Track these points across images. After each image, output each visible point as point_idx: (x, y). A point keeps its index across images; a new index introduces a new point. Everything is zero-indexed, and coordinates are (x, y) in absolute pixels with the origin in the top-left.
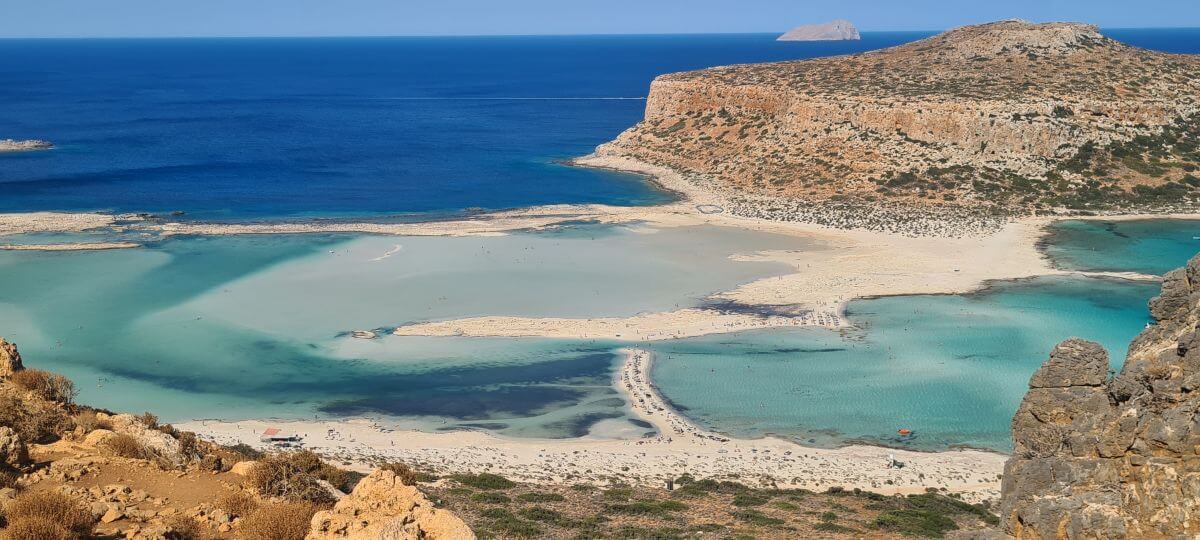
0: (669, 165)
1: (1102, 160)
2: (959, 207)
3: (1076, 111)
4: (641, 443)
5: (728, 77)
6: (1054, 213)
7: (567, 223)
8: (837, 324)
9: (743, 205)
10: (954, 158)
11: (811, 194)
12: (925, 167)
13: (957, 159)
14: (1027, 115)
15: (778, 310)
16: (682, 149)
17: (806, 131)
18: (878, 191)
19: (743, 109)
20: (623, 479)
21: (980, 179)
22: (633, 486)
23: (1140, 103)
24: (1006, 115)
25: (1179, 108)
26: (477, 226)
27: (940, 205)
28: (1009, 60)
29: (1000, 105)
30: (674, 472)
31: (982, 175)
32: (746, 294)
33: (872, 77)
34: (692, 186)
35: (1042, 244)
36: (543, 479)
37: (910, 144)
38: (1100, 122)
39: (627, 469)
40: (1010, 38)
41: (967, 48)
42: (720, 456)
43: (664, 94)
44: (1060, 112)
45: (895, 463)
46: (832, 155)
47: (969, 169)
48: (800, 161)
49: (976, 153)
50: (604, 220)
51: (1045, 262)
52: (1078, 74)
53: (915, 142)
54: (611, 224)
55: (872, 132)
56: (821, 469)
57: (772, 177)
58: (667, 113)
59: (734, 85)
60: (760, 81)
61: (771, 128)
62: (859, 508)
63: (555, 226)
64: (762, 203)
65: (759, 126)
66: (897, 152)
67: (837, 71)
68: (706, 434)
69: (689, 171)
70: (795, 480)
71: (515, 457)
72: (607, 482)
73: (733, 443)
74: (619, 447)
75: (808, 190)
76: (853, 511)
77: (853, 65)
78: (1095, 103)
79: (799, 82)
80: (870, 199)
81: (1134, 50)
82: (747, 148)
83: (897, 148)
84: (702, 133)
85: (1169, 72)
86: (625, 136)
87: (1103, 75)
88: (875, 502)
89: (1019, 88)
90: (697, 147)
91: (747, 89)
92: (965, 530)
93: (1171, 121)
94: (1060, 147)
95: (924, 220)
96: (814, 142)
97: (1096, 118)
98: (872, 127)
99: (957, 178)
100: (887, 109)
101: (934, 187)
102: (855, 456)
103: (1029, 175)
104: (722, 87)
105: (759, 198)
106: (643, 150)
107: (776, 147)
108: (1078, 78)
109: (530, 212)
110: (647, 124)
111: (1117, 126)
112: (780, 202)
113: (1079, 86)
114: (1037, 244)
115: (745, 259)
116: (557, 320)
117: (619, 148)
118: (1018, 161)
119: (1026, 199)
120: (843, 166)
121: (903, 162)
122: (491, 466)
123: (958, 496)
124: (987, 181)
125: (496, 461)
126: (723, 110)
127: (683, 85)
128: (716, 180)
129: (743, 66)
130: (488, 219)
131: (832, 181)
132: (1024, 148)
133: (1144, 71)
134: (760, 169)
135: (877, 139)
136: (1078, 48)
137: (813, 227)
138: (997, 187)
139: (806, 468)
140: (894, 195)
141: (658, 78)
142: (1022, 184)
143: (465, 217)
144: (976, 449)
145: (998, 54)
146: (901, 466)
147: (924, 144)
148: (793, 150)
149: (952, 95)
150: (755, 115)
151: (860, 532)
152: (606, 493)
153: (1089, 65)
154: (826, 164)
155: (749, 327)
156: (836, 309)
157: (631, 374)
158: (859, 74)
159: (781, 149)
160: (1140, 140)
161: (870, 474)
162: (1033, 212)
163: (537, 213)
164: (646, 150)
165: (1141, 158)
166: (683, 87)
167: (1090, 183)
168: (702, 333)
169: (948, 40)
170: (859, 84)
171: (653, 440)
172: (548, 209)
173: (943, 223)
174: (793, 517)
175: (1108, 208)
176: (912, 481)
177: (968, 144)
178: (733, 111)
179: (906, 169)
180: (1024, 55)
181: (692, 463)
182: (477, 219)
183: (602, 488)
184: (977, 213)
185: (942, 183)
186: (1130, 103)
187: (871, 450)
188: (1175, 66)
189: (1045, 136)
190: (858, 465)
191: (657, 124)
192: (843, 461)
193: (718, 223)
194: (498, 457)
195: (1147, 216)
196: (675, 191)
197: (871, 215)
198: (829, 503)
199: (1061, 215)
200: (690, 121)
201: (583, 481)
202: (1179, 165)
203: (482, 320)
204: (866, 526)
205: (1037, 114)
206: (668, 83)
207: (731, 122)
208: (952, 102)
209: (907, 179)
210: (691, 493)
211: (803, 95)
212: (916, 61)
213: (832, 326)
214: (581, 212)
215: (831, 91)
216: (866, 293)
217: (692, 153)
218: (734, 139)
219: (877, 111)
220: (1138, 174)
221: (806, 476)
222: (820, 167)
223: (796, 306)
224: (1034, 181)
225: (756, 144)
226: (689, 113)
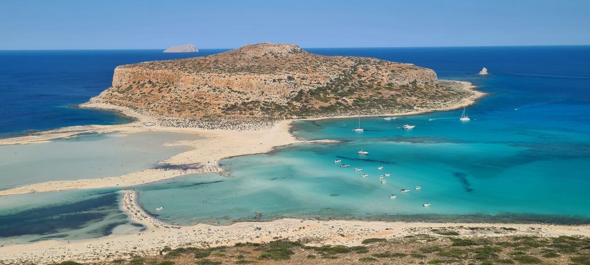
0: (127, 106)
1: (306, 97)
2: (256, 118)
3: (295, 78)
4: (139, 234)
5: (151, 66)
6: (292, 118)
7: (81, 134)
8: (217, 170)
9: (165, 122)
10: (252, 98)
11: (194, 115)
12: (241, 102)
13: (253, 98)
14: (278, 80)
15: (190, 166)
16: (133, 99)
17: (189, 89)
18: (223, 113)
19: (159, 80)
20: (136, 253)
21: (263, 106)
22: (142, 256)
23: (317, 74)
24: (270, 80)
25: (331, 76)
26: (34, 138)
27: (248, 117)
28: (268, 58)
29: (268, 76)
30: (160, 246)
31: (263, 104)
32: (175, 160)
33: (214, 65)
34: (139, 115)
35: (291, 131)
36: (94, 259)
37: (233, 93)
38: (304, 82)
39: (136, 248)
40: (267, 50)
41: (251, 54)
42: (179, 235)
43: (121, 75)
44: (290, 78)
45: (257, 228)
46: (201, 98)
47: (258, 102)
48: (187, 101)
49: (260, 95)
50: (100, 132)
51: (293, 138)
52: (294, 63)
53: (236, 92)
54: (103, 133)
55: (217, 88)
56: (226, 235)
57: (176, 109)
58: (123, 83)
59: (154, 70)
60: (166, 68)
61: (173, 89)
62: (251, 251)
63: (75, 136)
64: (173, 120)
65: (167, 87)
66: (228, 96)
67: (199, 63)
68: (170, 226)
69: (137, 108)
70: (217, 242)
71: (76, 250)
72: (129, 256)
73: (183, 229)
74: (129, 238)
75: (193, 114)
76: (249, 253)
77: (205, 60)
78: (302, 75)
79: (183, 68)
80: (219, 116)
81: (312, 54)
82: (163, 97)
83: (228, 95)
84: (141, 91)
85: (325, 63)
86: (104, 94)
87: (303, 64)
88: (257, 247)
89: (274, 69)
90: (139, 97)
91: (161, 72)
92: (297, 254)
93: (329, 81)
94: (291, 92)
95: (243, 124)
96: (193, 93)
97: (303, 80)
98: (217, 86)
99: (254, 106)
100: (223, 79)
101: (245, 110)
102: (239, 227)
103: (281, 104)
104: (148, 71)
105: (171, 118)
106: (113, 100)
107: (176, 96)
108: (294, 65)
109: (61, 130)
110: (114, 88)
111: (310, 83)
112: (181, 120)
113: (294, 68)
114: (289, 131)
115: (170, 145)
116: (85, 180)
117: (101, 99)
118: (277, 98)
119: (281, 113)
120: (206, 103)
121: (231, 100)
122: (64, 257)
123: (287, 239)
124: (266, 107)
125: (66, 254)
126: (150, 80)
127: (130, 70)
128: (150, 111)
129: (157, 61)
130: (39, 134)
131: (203, 109)
132: (278, 93)
133: (317, 63)
134: (170, 106)
135: (220, 91)
136: (293, 54)
137: (197, 130)
138: (269, 109)
139: (219, 236)
140: (229, 114)
141: (118, 67)
142: (279, 107)
143: (27, 135)
144: (287, 218)
145: (263, 56)
146: (260, 229)
147: (239, 92)
148: (184, 97)
149: (249, 72)
150: (165, 83)
151: (256, 262)
152: (131, 262)
153: (297, 60)
154: (199, 102)
155: (179, 175)
156: (216, 164)
157: (128, 202)
158: (208, 64)
159: (178, 97)
160: (319, 89)
161: (248, 235)
162: (284, 118)
163: (64, 131)
164: (115, 99)
165: (320, 96)
166: (130, 71)
167: (303, 106)
168: (158, 180)
169: (242, 50)
170: (210, 68)
171: (145, 232)
172: (70, 128)
173: (251, 125)
174: (225, 260)
175: (311, 115)
176: (266, 235)
177: (257, 92)
178: (154, 81)
179: (233, 103)
180: (273, 56)
181: (167, 240)
182: (33, 135)
183: (128, 260)
184: (263, 120)
185: (248, 108)
186: (314, 74)
187: (245, 224)
188: (327, 60)
189: (285, 88)
190: (241, 231)
191: (119, 88)
192: (234, 231)
193: (154, 130)
194: (67, 251)
195: (325, 118)
196: (131, 117)
197: (221, 123)
198: (238, 251)
199: (295, 119)
200: (135, 86)
201: (116, 258)
202: (334, 98)
203: (45, 184)
204: (257, 259)
205: (281, 79)
206: (123, 69)
207: (154, 86)
208: (249, 75)
209: (234, 107)
210: (173, 255)
211: (186, 73)
212: (231, 59)
213: (216, 171)
214: (87, 129)
215: (198, 72)
216: (227, 156)
217: (137, 100)
218: (157, 93)
219: (219, 79)
220: (320, 102)
221: (221, 239)
222: (197, 104)
223: (198, 164)
224: (283, 106)
225: (167, 95)
226: (134, 82)
